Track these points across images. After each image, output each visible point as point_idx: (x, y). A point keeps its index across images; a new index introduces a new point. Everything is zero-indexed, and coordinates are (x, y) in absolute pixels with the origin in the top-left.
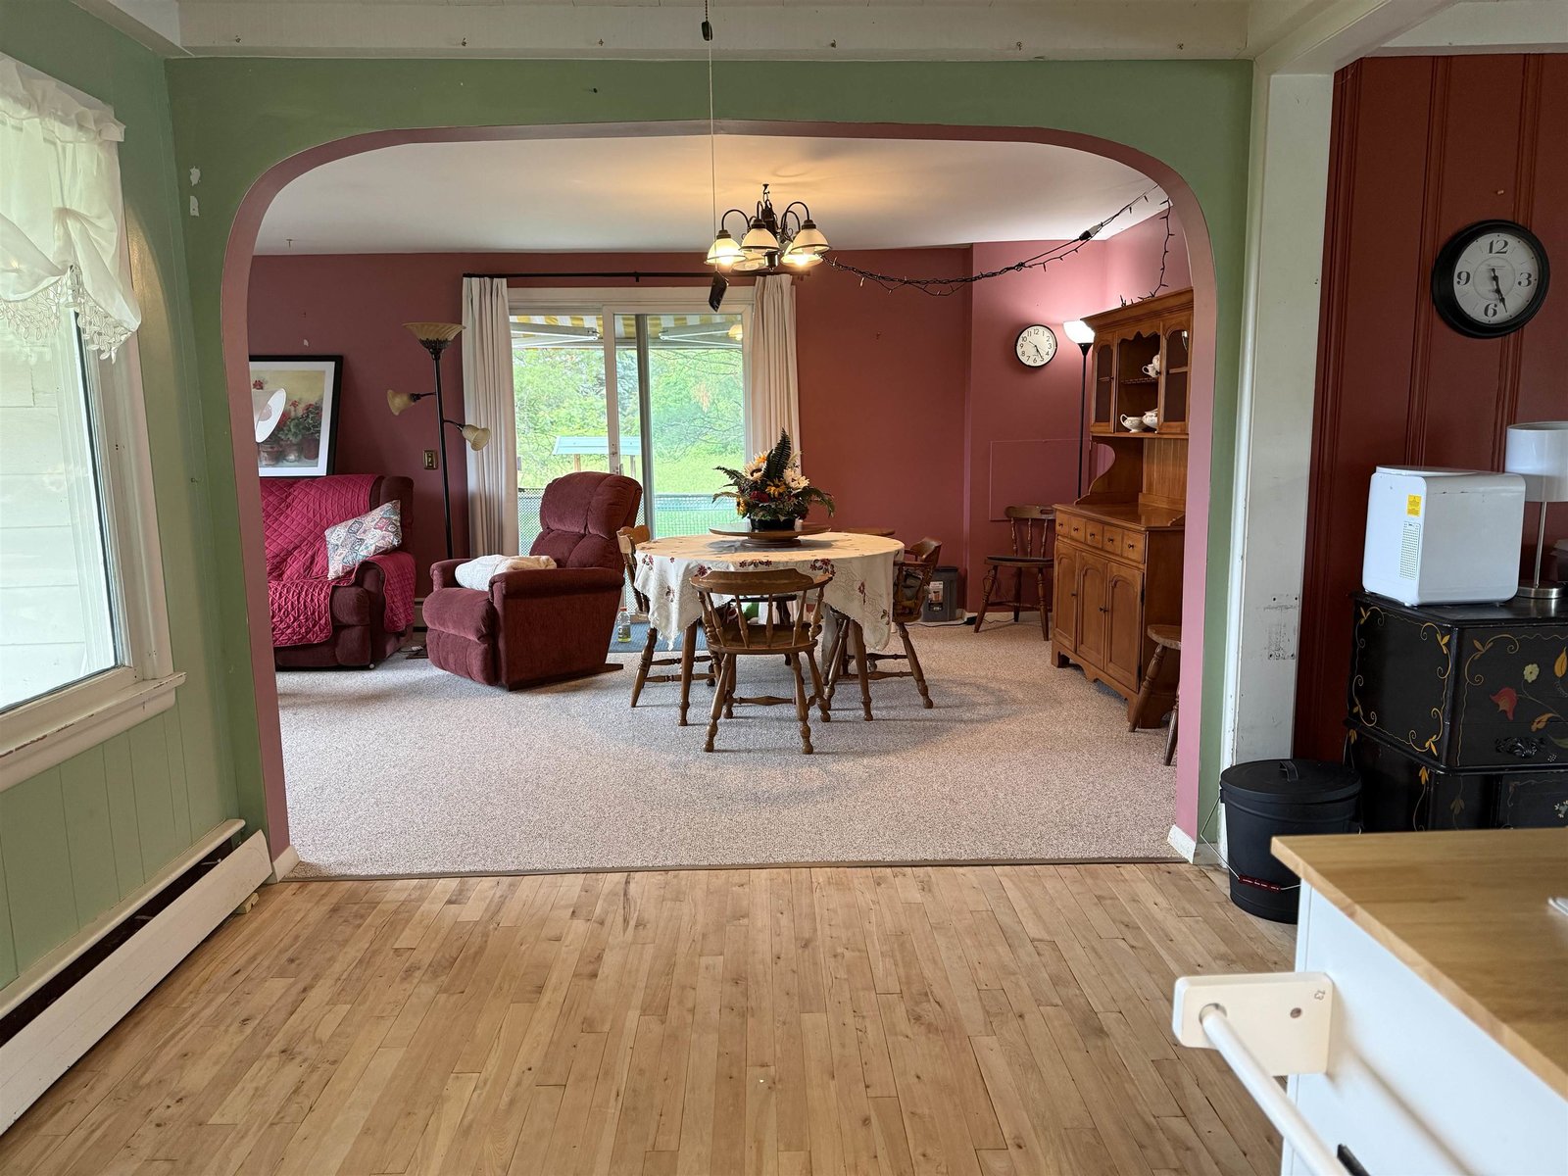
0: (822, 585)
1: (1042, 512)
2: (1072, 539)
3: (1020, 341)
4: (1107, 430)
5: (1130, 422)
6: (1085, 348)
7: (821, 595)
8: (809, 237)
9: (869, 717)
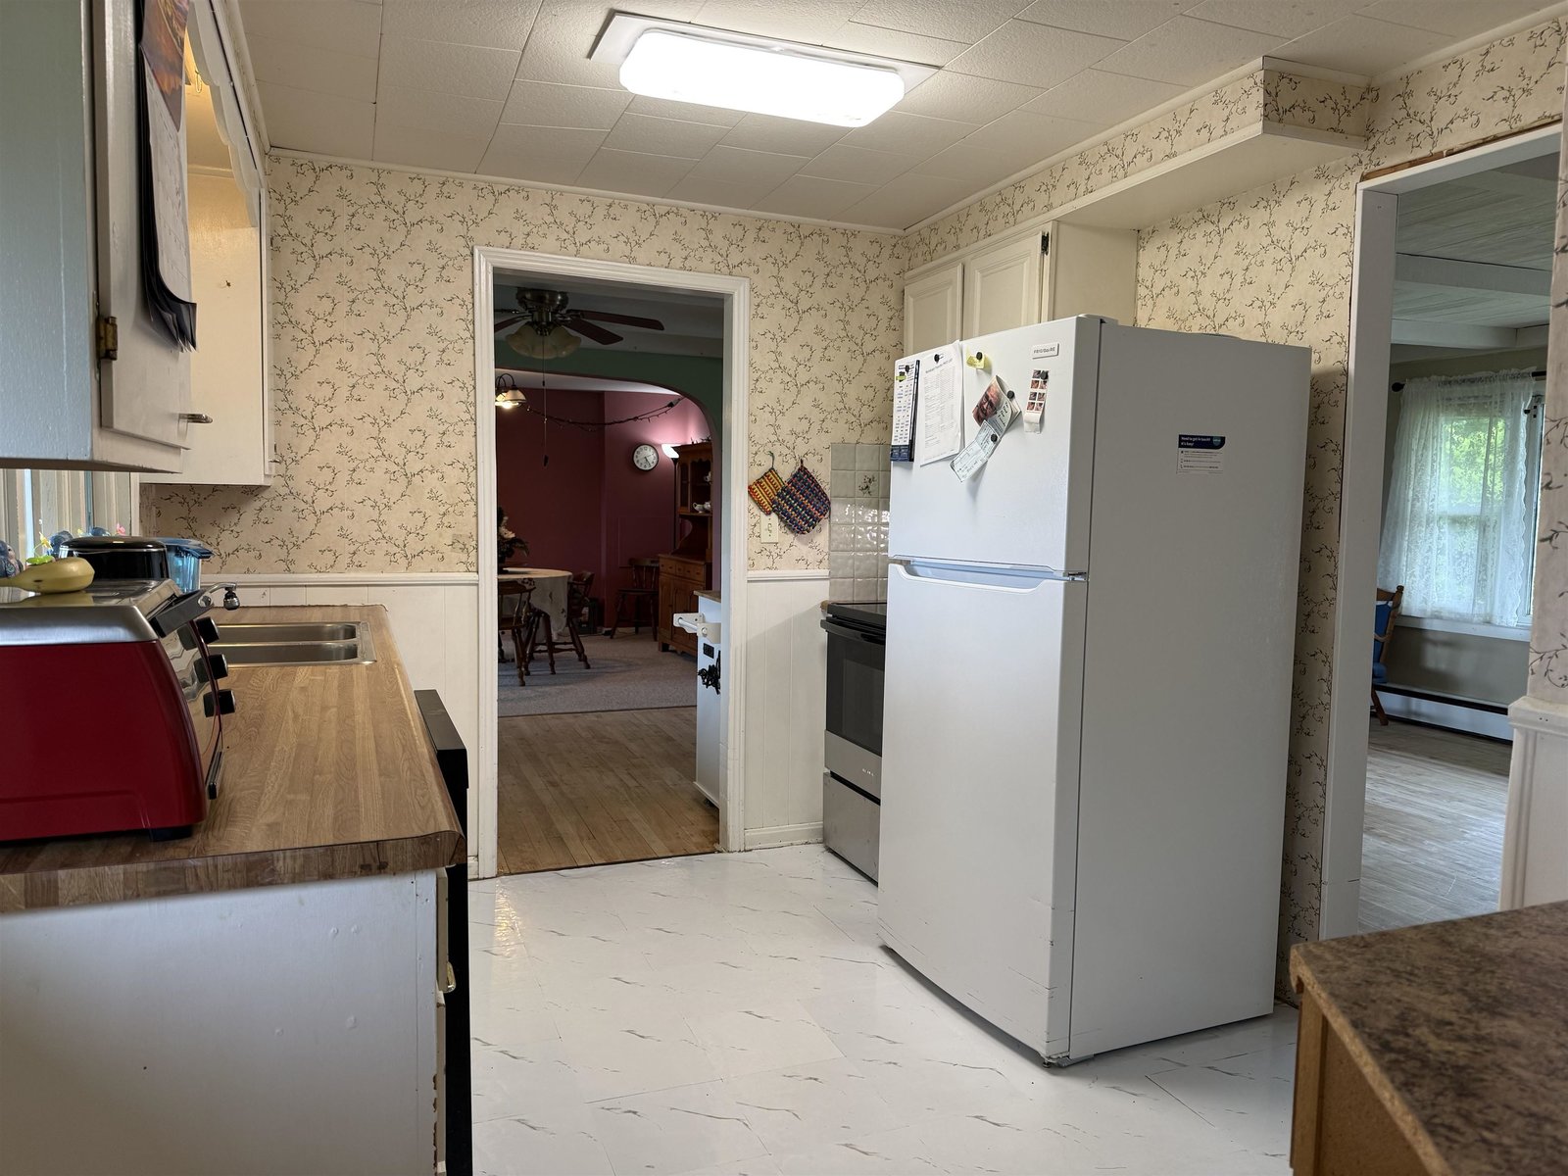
0: (530, 591)
1: (652, 562)
2: (669, 574)
3: (636, 454)
4: (686, 511)
5: (698, 507)
6: (675, 460)
7: (529, 598)
8: (515, 395)
9: (554, 673)
